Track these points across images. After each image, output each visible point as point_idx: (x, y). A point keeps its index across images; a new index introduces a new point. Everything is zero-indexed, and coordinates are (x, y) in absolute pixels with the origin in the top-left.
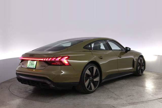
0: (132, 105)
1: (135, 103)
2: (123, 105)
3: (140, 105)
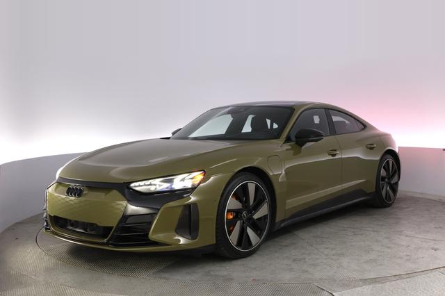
0: (370, 284)
1: (377, 280)
2: (347, 284)
3: (394, 283)
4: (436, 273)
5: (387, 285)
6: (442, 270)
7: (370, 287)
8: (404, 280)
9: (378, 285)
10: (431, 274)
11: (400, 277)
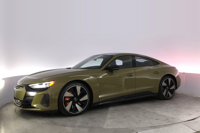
4: (181, 124)
5: (161, 129)
6: (183, 123)
7: (153, 130)
8: (168, 127)
9: (157, 129)
10: (179, 125)
11: (166, 126)
